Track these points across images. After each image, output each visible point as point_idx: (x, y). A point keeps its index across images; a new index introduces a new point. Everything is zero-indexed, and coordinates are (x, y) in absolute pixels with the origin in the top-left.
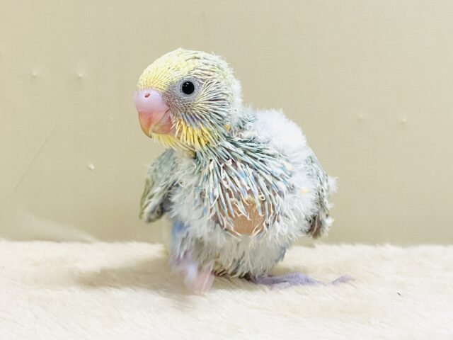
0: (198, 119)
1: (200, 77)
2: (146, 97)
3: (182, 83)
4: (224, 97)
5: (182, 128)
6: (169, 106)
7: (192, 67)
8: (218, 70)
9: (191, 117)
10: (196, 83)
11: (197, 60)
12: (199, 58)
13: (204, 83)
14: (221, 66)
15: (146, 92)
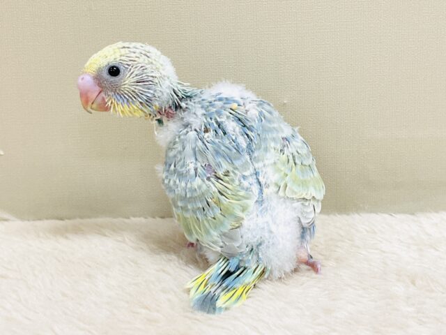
1: (125, 63)
2: (82, 80)
4: (151, 79)
6: (100, 87)
9: (121, 97)
10: (122, 67)
11: (124, 49)
13: (130, 67)
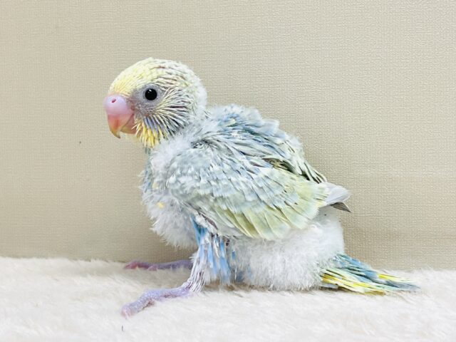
0: (157, 123)
1: (162, 85)
2: (113, 102)
3: (145, 90)
5: (142, 129)
6: (134, 110)
7: (155, 75)
8: (180, 78)
9: (152, 121)
10: (159, 90)
11: (161, 69)
12: (163, 68)
13: (167, 91)
14: (185, 75)
15: (113, 98)
